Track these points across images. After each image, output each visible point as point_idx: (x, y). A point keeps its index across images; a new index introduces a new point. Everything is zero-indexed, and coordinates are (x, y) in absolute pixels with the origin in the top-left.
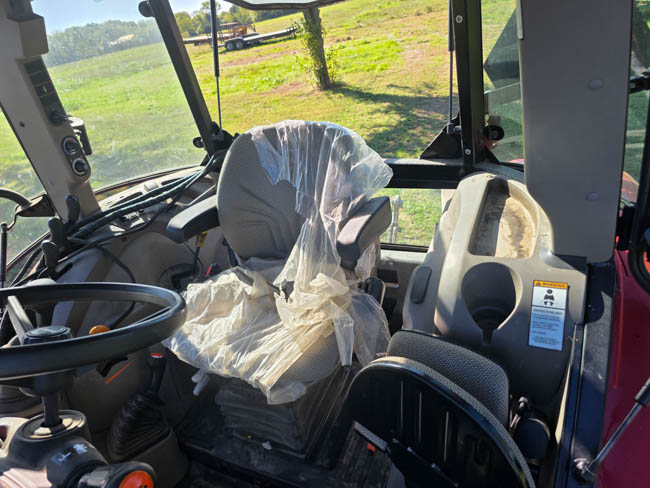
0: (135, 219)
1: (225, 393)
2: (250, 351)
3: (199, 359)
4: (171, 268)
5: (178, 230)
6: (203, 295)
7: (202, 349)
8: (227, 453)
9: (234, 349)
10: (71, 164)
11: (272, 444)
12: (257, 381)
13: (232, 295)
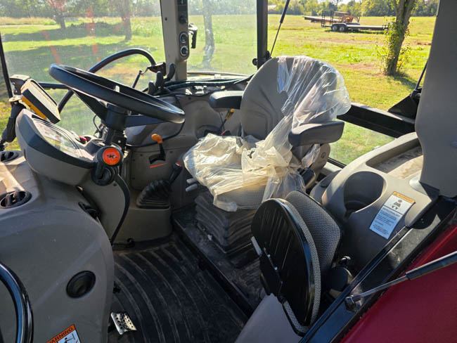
0: (200, 90)
1: (201, 197)
2: (218, 175)
3: (194, 169)
5: (214, 99)
6: (213, 141)
7: (197, 165)
9: (212, 171)
10: (180, 48)
11: (213, 238)
12: (213, 190)
13: (227, 148)
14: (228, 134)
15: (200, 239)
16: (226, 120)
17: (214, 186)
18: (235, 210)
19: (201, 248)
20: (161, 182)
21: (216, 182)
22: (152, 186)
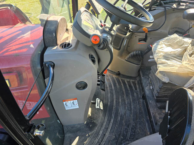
0: (183, 6)
1: (155, 66)
2: (166, 60)
3: (155, 52)
4: (179, 28)
5: (187, 13)
6: (176, 38)
8: (144, 81)
9: (164, 56)
11: (153, 88)
12: (159, 67)
13: (182, 45)
14: (188, 36)
15: (147, 85)
16: (192, 27)
17: (160, 65)
18: (167, 82)
19: (146, 90)
20: (140, 52)
21: (162, 64)
22: (135, 53)
